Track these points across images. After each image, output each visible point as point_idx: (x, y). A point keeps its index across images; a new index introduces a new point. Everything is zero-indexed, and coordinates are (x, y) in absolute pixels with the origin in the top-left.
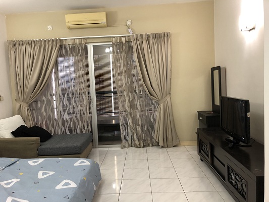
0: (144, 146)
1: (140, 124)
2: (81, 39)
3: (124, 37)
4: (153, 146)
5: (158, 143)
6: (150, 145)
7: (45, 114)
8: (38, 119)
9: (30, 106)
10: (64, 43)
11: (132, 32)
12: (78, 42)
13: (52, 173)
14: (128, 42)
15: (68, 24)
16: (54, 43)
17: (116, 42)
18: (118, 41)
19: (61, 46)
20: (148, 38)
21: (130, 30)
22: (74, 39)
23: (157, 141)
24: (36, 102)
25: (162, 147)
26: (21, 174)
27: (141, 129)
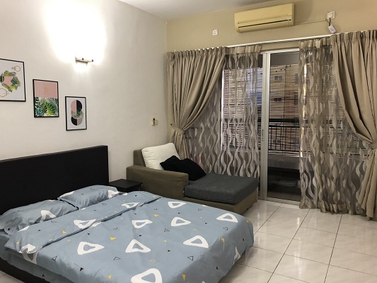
0: (339, 212)
1: (335, 177)
2: (255, 45)
3: (319, 39)
4: (355, 213)
5: (365, 211)
6: (350, 212)
7: (201, 145)
8: (193, 149)
9: (186, 133)
10: (231, 52)
11: (335, 31)
12: (249, 50)
13: (187, 222)
14: (326, 47)
15: (237, 26)
16: (219, 53)
17: (306, 47)
18: (310, 46)
19: (227, 56)
20: (362, 38)
21: (331, 27)
22: (245, 46)
23: (363, 207)
24: (193, 128)
25: (371, 219)
26: (156, 216)
27: (336, 184)
